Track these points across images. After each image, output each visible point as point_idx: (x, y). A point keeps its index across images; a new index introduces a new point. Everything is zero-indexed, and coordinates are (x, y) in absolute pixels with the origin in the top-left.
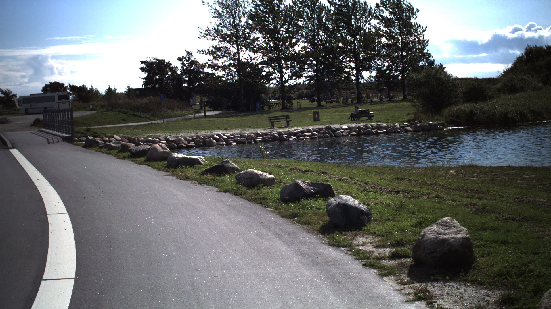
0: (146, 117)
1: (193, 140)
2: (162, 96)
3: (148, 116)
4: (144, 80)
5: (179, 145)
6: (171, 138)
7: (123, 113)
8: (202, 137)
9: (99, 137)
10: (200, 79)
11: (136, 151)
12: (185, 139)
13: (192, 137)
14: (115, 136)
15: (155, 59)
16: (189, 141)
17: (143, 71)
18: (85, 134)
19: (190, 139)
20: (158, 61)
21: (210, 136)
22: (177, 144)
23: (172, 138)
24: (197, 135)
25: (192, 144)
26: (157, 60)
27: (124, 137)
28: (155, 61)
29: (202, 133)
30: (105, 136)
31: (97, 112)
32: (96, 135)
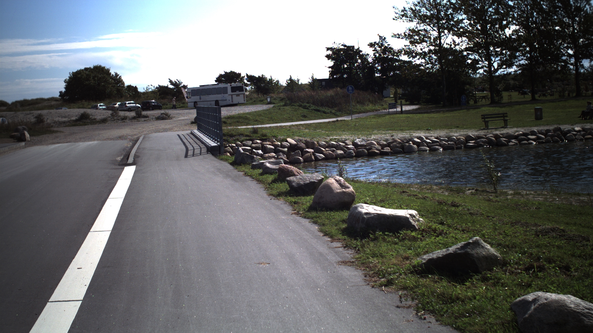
0: (331, 112)
1: (388, 145)
2: (350, 88)
3: (333, 111)
4: (330, 69)
5: (370, 151)
6: (360, 142)
7: (304, 108)
8: (399, 141)
9: (269, 141)
10: (396, 68)
11: (298, 184)
12: (378, 143)
13: (386, 140)
14: (289, 140)
15: (342, 45)
16: (383, 146)
17: (328, 59)
18: (251, 136)
19: (385, 143)
20: (346, 48)
21: (410, 139)
22: (368, 150)
23: (362, 141)
24: (393, 137)
25: (387, 149)
26: (345, 46)
27: (301, 141)
28: (342, 47)
29: (399, 135)
30: (276, 140)
31: (273, 107)
32: (265, 138)
